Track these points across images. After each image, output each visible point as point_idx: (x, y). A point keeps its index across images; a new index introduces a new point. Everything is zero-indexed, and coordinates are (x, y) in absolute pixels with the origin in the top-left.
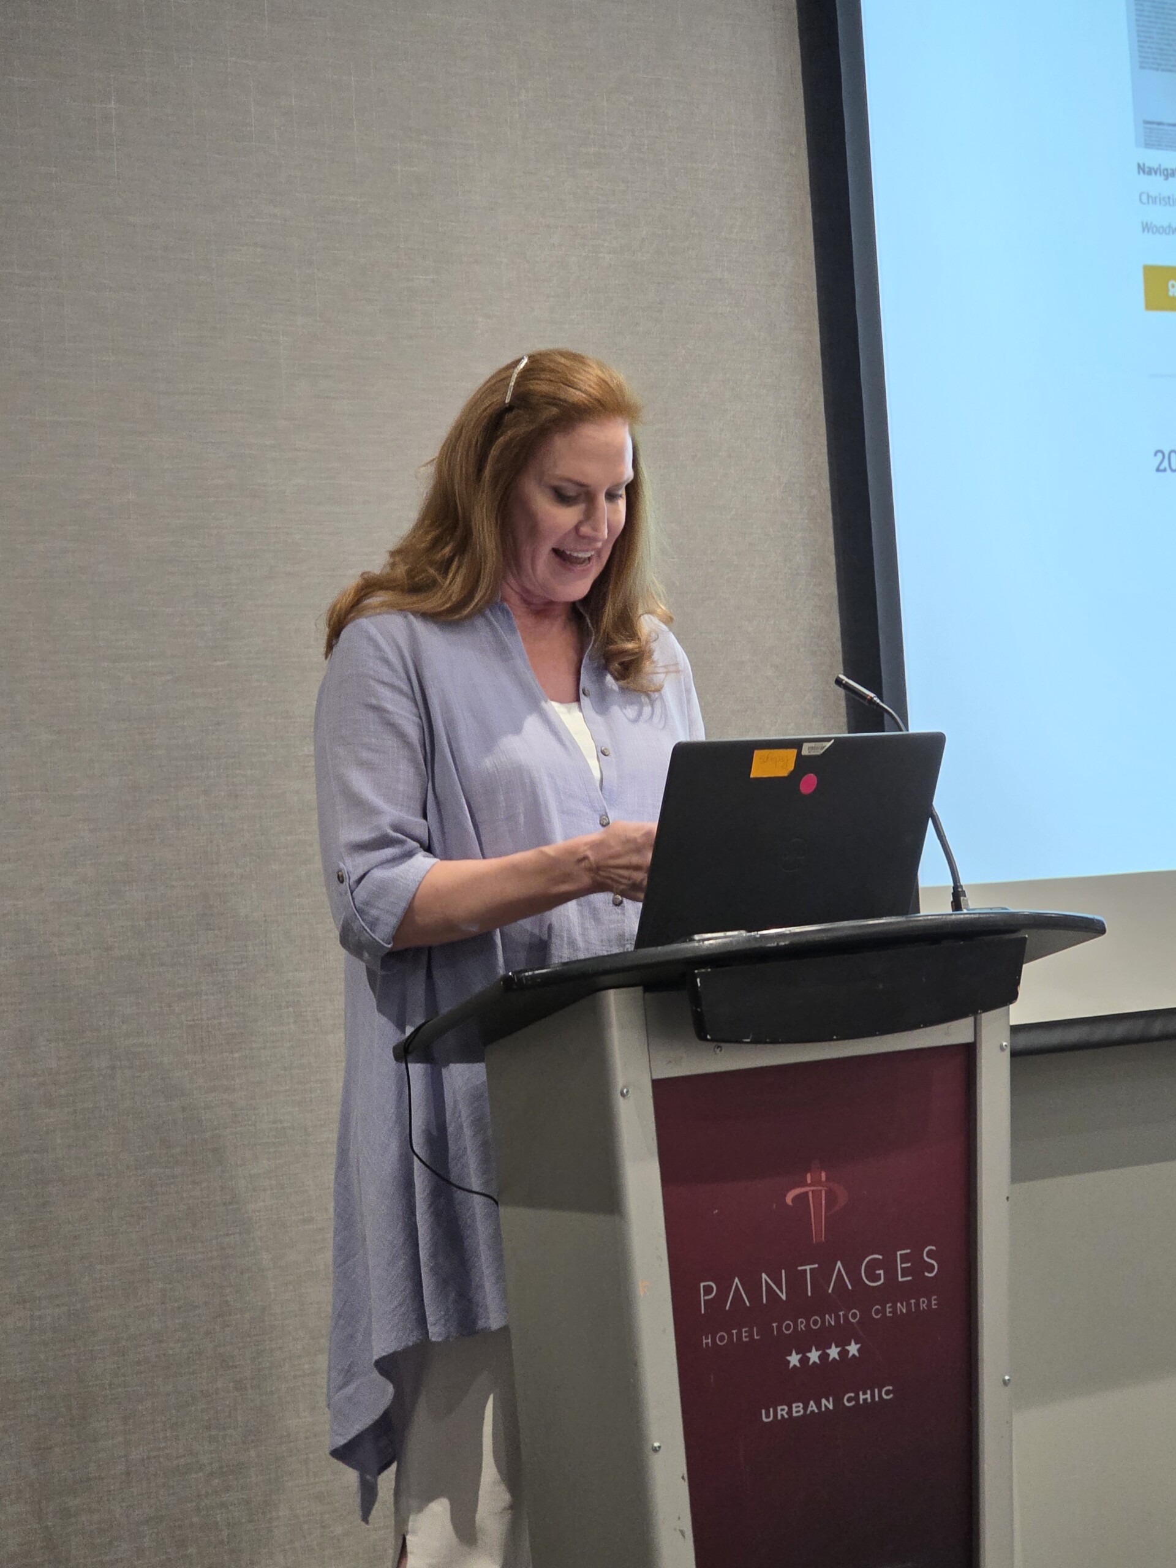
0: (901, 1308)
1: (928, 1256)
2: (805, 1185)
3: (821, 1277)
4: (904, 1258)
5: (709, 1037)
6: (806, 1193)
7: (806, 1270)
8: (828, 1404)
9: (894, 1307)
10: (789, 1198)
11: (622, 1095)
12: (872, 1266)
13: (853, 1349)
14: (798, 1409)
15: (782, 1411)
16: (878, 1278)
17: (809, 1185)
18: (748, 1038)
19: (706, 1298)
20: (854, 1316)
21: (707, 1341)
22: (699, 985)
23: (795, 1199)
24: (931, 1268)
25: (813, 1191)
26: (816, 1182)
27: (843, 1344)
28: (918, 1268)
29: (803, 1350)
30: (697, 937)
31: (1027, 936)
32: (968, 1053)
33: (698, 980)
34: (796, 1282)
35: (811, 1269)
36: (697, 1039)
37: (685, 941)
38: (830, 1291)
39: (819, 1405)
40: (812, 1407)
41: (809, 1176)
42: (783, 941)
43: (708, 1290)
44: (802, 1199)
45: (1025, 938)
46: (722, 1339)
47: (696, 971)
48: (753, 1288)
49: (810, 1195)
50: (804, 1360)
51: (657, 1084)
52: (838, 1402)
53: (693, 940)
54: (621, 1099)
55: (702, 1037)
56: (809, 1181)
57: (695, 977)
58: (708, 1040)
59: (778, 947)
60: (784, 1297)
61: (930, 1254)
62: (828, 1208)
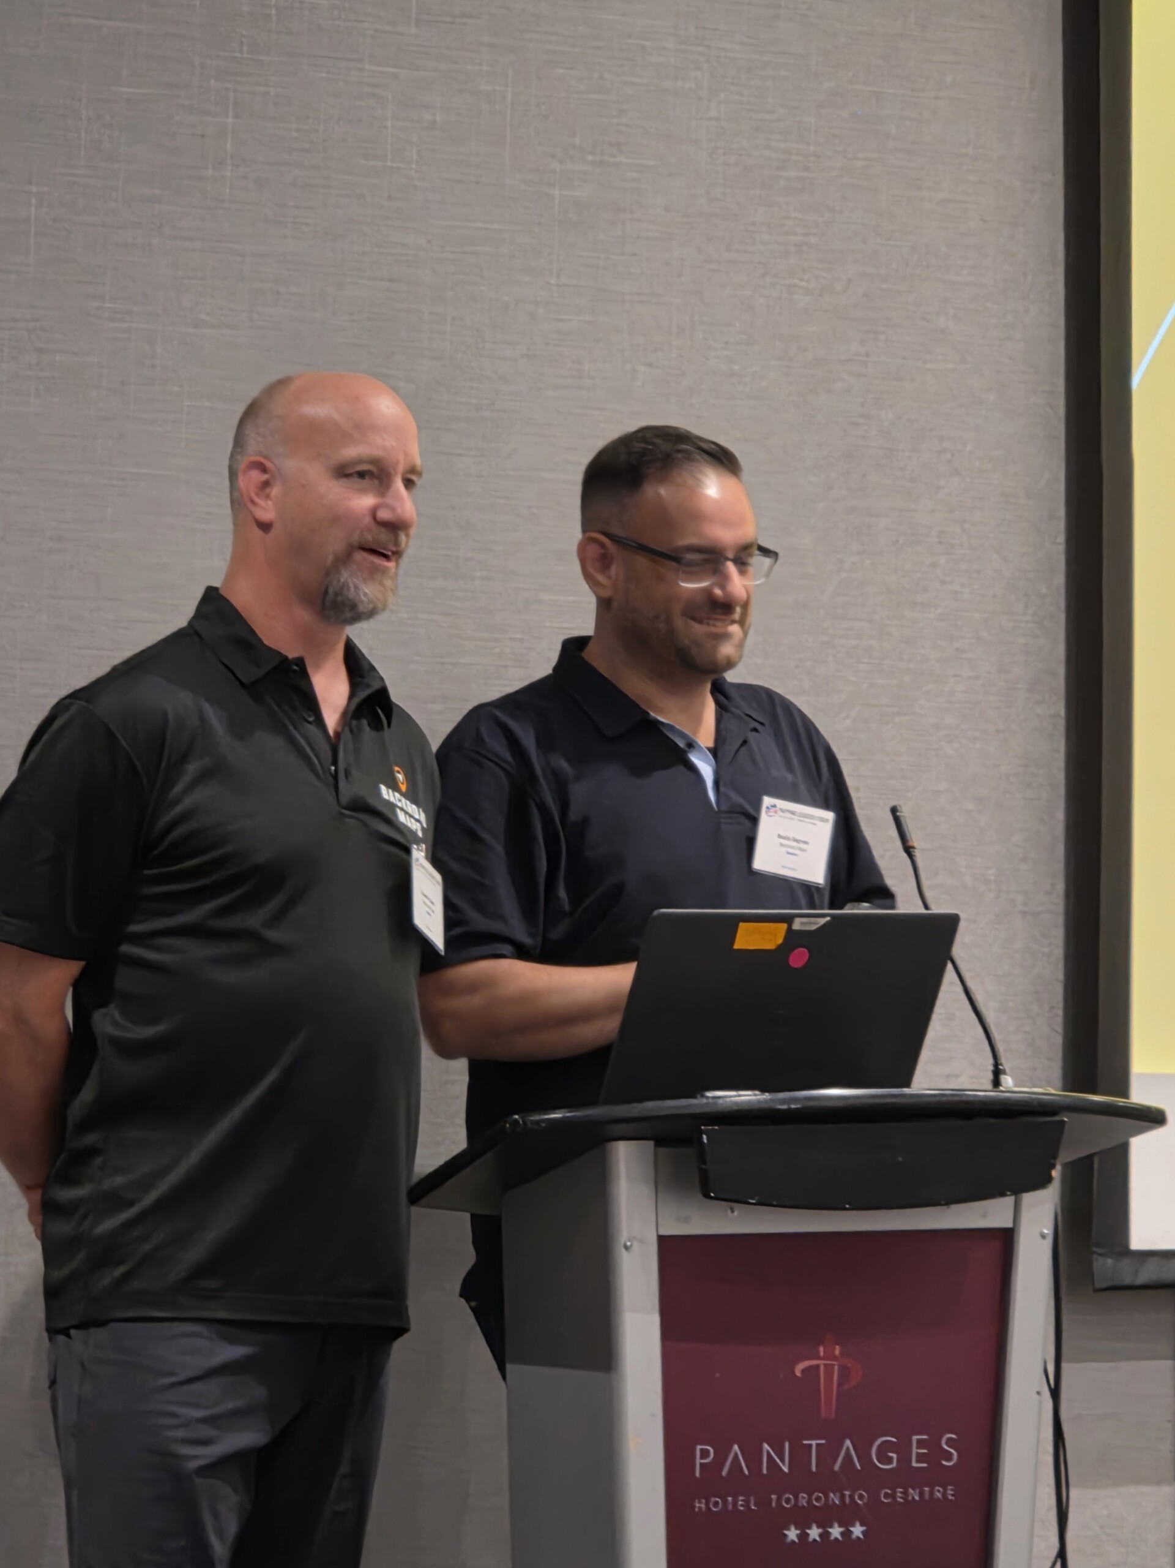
0: (913, 1494)
1: (947, 1444)
2: (819, 1358)
3: (828, 1454)
4: (921, 1444)
5: (712, 1195)
6: (818, 1366)
7: (810, 1446)
9: (906, 1493)
10: (798, 1370)
11: (627, 1248)
12: (885, 1448)
13: (858, 1531)
16: (889, 1460)
17: (824, 1358)
18: (753, 1199)
19: (702, 1461)
20: (861, 1497)
21: (700, 1505)
22: (705, 1141)
23: (803, 1371)
24: (949, 1457)
25: (825, 1365)
26: (831, 1356)
27: (847, 1523)
28: (935, 1454)
29: (803, 1526)
30: (710, 1094)
31: (1066, 1119)
32: (1006, 1239)
33: (705, 1137)
34: (800, 1456)
35: (818, 1445)
36: (700, 1196)
37: (693, 1096)
38: (837, 1467)
41: (821, 1349)
42: (795, 1104)
43: (704, 1454)
44: (812, 1372)
45: (1064, 1122)
46: (716, 1504)
47: (703, 1127)
48: (753, 1458)
49: (822, 1368)
50: (803, 1536)
51: (663, 1241)
53: (703, 1096)
54: (623, 1250)
55: (706, 1196)
56: (822, 1354)
57: (701, 1132)
58: (712, 1198)
59: (790, 1110)
60: (786, 1470)
61: (949, 1442)
62: (840, 1384)
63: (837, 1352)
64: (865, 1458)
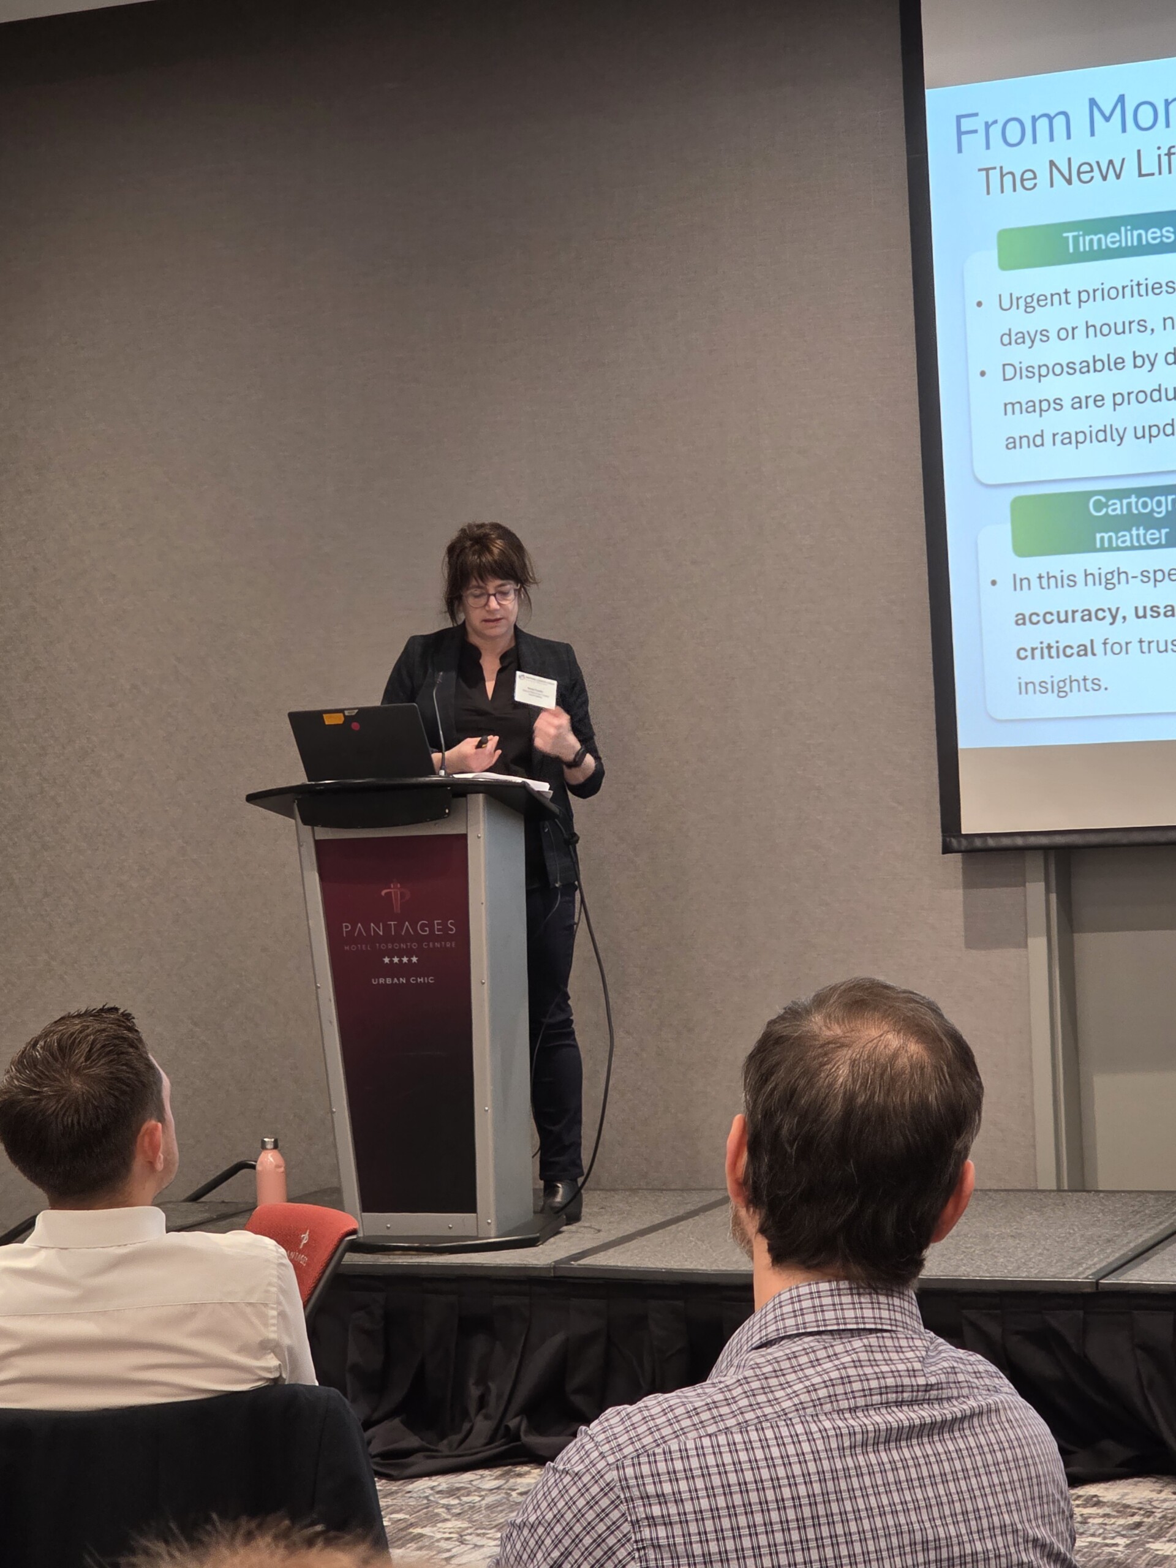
0: (437, 945)
1: (449, 924)
2: (390, 888)
3: (399, 927)
4: (438, 924)
6: (391, 892)
7: (391, 924)
8: (403, 980)
9: (434, 944)
10: (383, 893)
12: (423, 927)
13: (414, 959)
14: (389, 981)
15: (382, 981)
16: (426, 931)
17: (394, 889)
19: (347, 930)
20: (415, 946)
21: (347, 948)
23: (386, 894)
24: (452, 930)
25: (394, 892)
26: (396, 888)
27: (410, 956)
28: (446, 928)
29: (391, 957)
32: (464, 837)
34: (387, 928)
35: (393, 924)
38: (405, 933)
39: (399, 980)
40: (396, 980)
41: (392, 885)
43: (347, 927)
44: (389, 894)
46: (354, 948)
48: (368, 930)
50: (391, 961)
52: (408, 980)
56: (393, 887)
60: (381, 933)
61: (451, 924)
62: (401, 899)
63: (399, 885)
64: (415, 930)
